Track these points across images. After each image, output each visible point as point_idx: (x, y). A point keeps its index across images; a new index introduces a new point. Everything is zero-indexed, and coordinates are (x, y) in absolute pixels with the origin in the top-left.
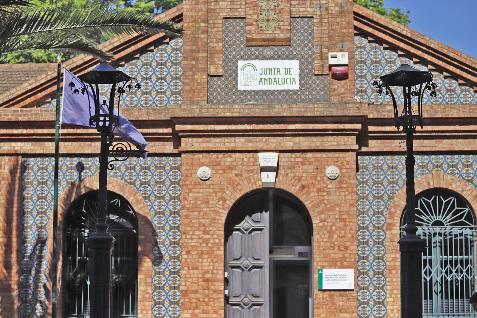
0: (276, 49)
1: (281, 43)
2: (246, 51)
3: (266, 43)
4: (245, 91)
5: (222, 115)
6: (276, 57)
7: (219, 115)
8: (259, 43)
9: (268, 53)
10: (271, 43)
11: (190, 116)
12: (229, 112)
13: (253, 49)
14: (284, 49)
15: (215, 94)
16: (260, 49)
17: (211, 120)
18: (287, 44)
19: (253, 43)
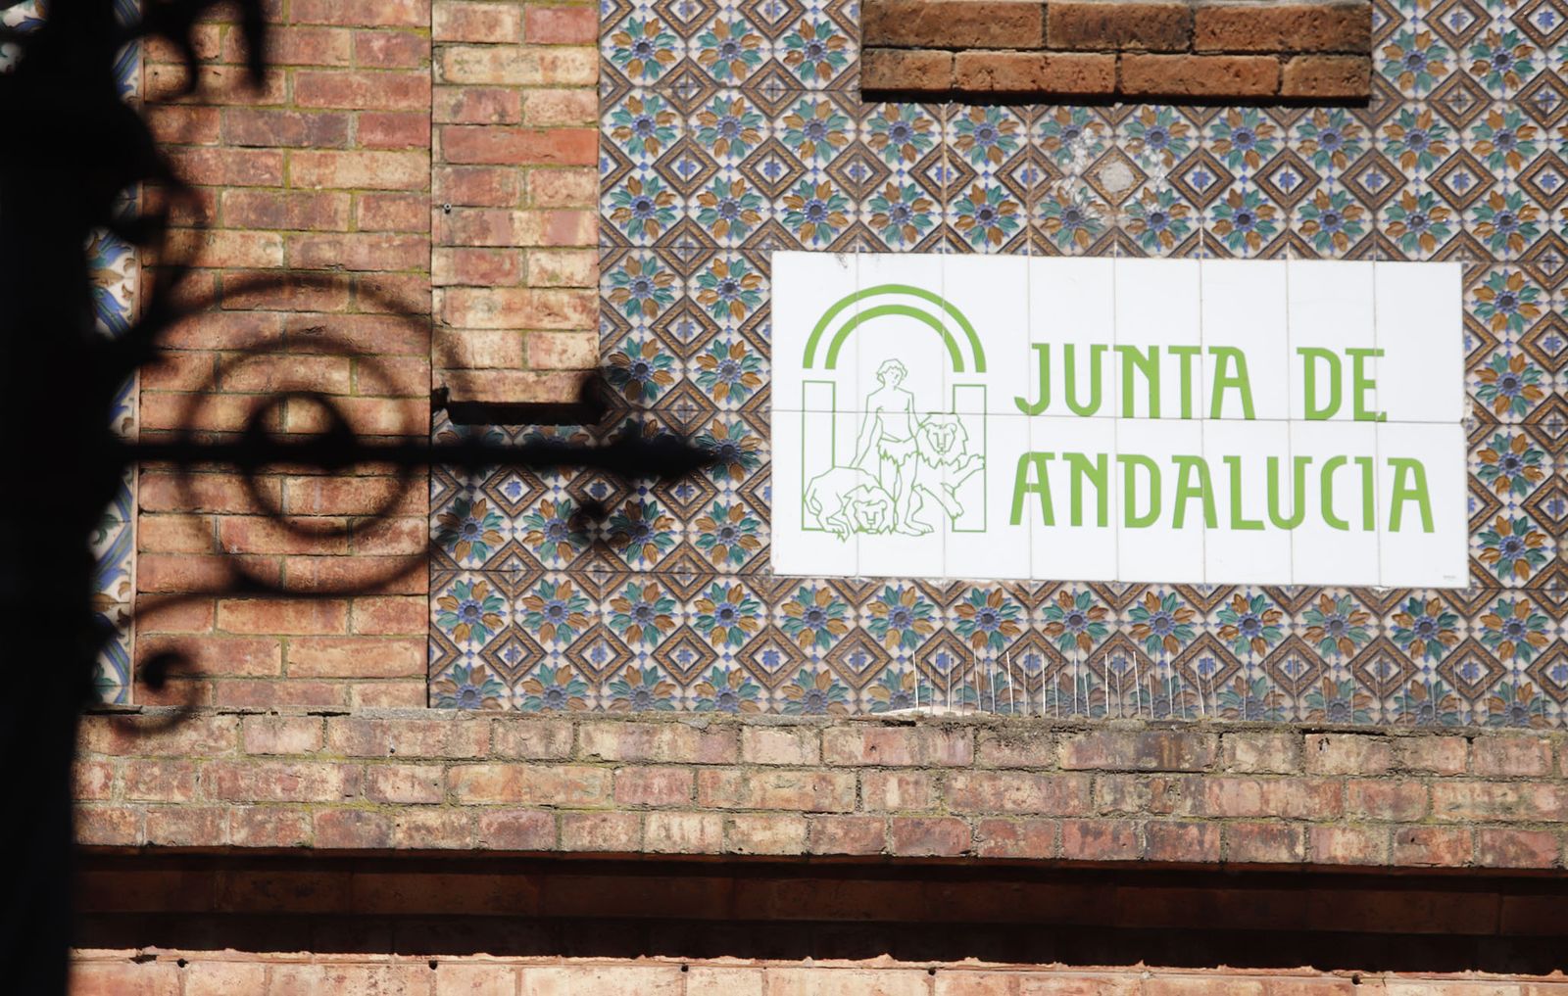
0: (1199, 133)
1: (1260, 72)
2: (859, 151)
3: (1095, 67)
4: (848, 590)
5: (617, 837)
6: (1201, 220)
7: (577, 840)
8: (1008, 67)
9: (1116, 176)
10: (1147, 68)
11: (232, 834)
12: (695, 803)
13: (945, 128)
14: (1288, 134)
15: (512, 612)
16: (1026, 130)
17: (475, 894)
18: (1327, 75)
19: (940, 67)
